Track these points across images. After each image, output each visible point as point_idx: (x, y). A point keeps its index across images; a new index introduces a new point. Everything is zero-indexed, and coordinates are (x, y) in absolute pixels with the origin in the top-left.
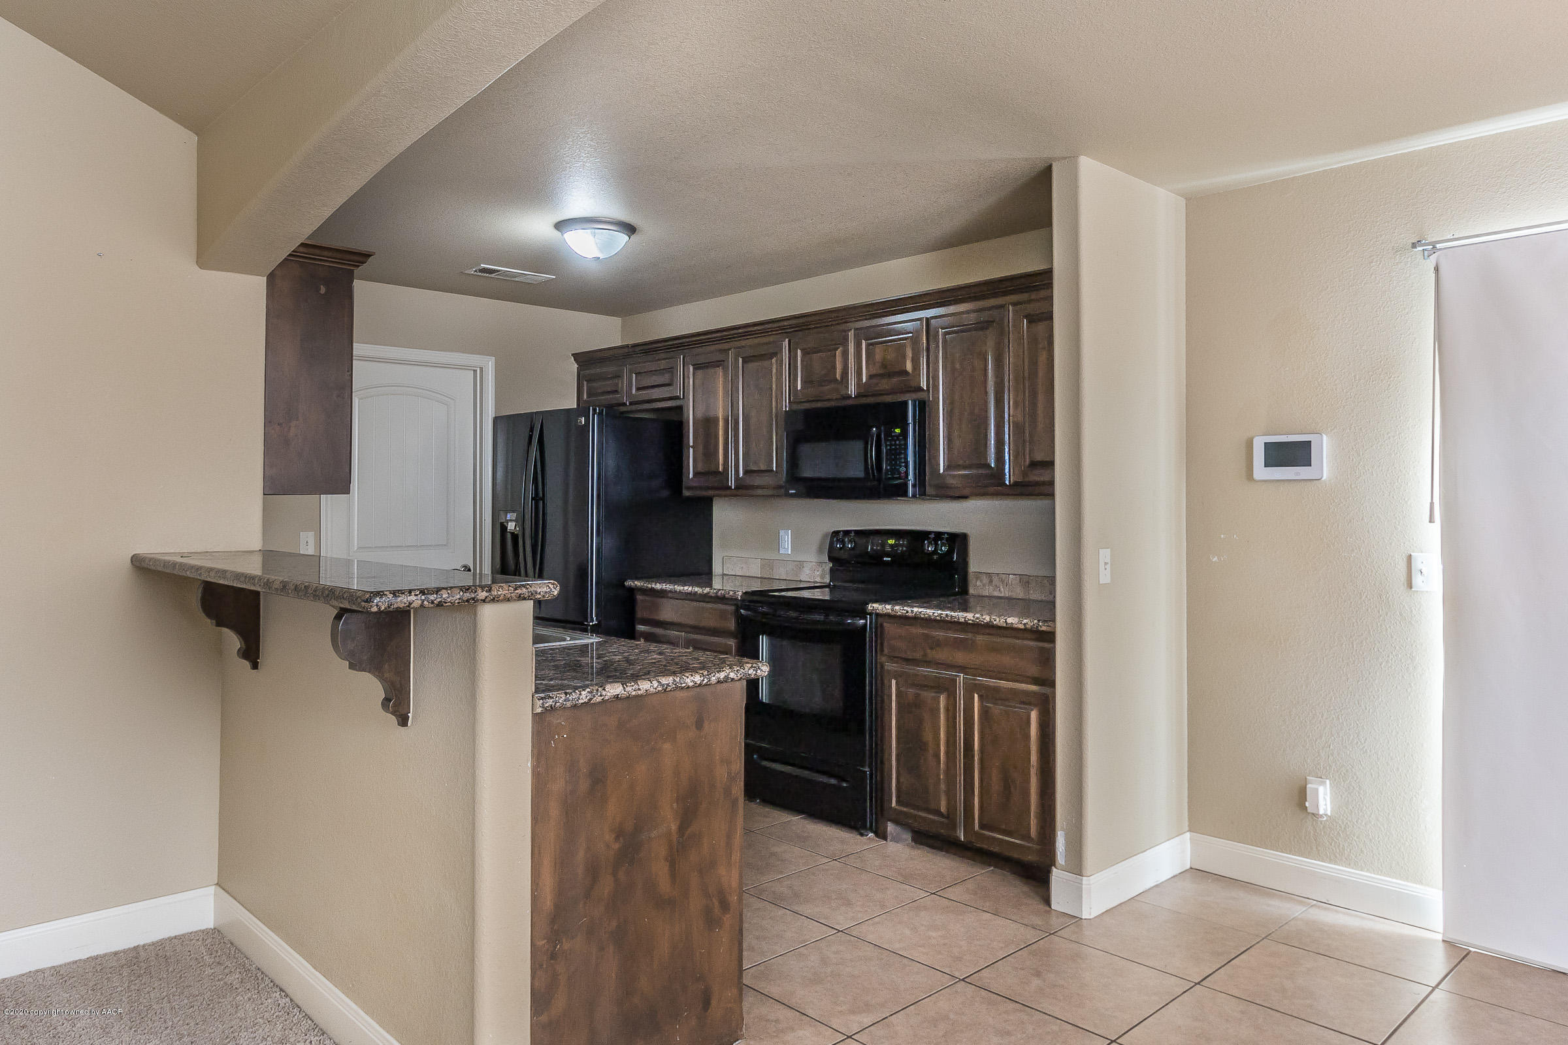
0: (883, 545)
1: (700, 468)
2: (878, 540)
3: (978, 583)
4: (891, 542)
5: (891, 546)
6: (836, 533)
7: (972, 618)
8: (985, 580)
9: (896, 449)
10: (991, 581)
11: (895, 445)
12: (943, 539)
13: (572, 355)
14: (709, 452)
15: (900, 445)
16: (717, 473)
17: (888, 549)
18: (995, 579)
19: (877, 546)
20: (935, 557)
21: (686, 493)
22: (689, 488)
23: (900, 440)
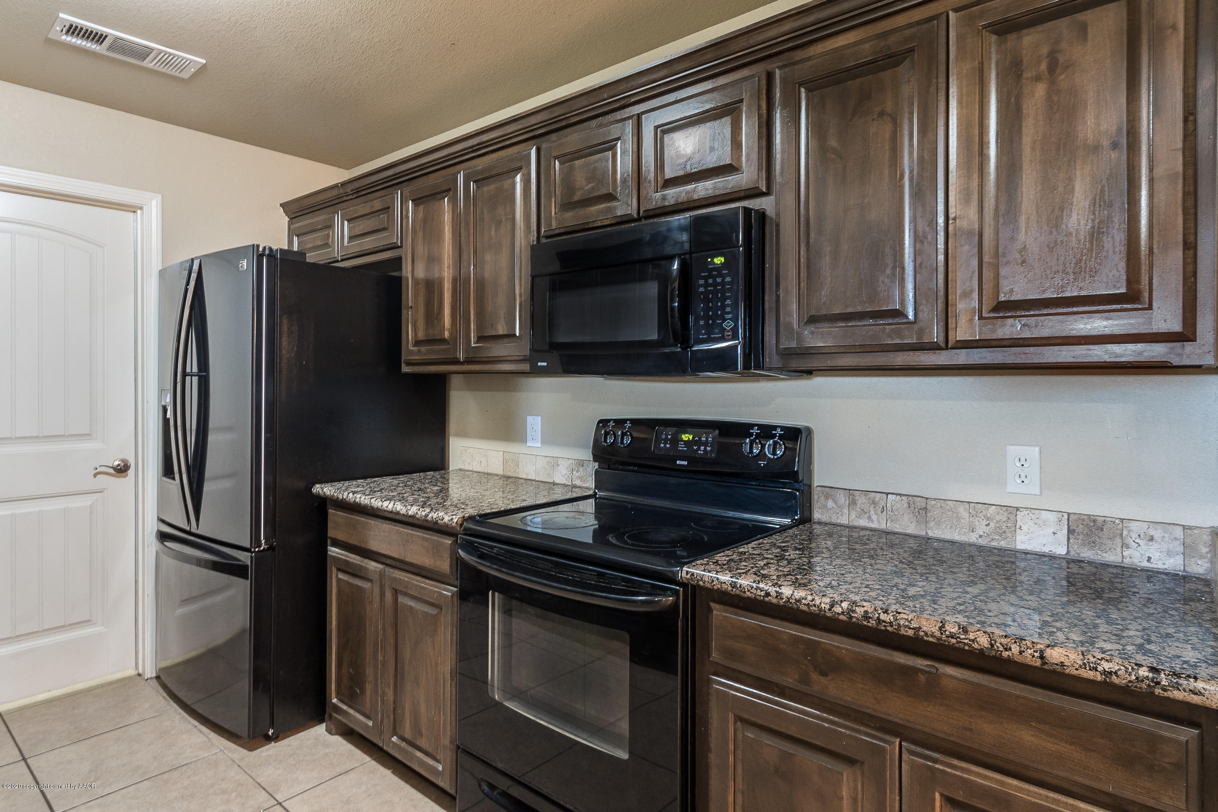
0: (676, 440)
1: (421, 335)
2: (669, 433)
3: (830, 504)
4: (686, 437)
5: (687, 443)
6: (603, 423)
7: (938, 634)
8: (842, 499)
9: (715, 292)
10: (853, 503)
11: (715, 284)
12: (774, 436)
13: (281, 205)
14: (432, 315)
15: (723, 283)
16: (443, 341)
17: (682, 447)
18: (861, 500)
19: (665, 443)
20: (762, 463)
21: (405, 369)
22: (409, 364)
23: (723, 277)
